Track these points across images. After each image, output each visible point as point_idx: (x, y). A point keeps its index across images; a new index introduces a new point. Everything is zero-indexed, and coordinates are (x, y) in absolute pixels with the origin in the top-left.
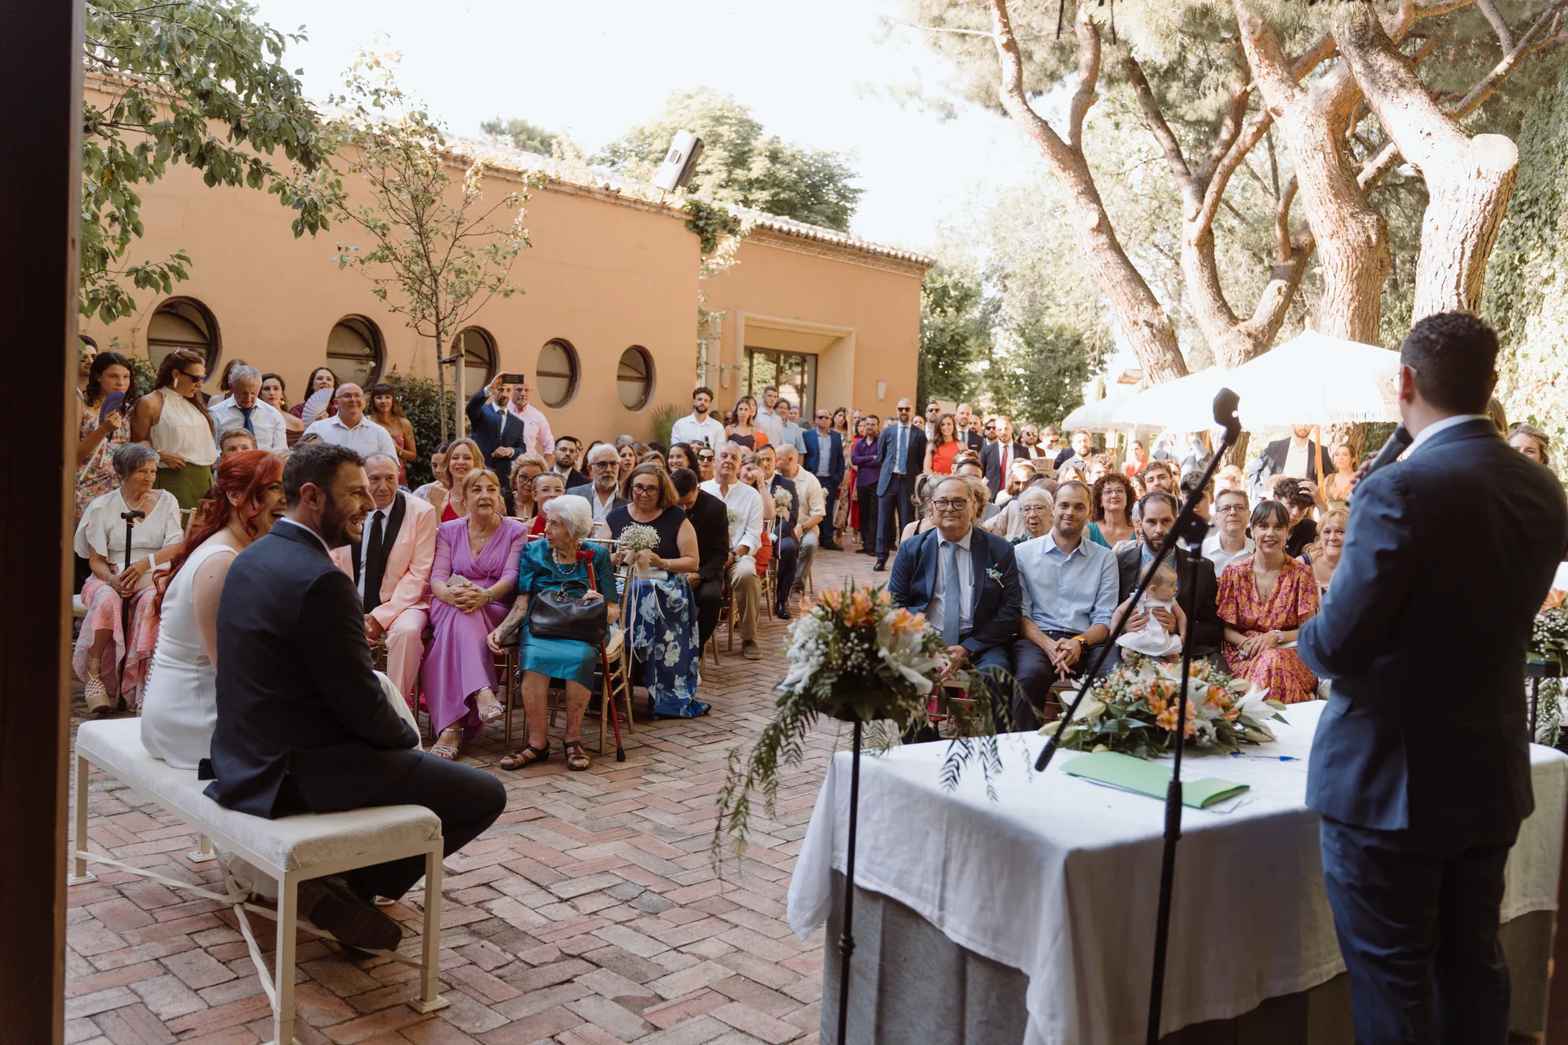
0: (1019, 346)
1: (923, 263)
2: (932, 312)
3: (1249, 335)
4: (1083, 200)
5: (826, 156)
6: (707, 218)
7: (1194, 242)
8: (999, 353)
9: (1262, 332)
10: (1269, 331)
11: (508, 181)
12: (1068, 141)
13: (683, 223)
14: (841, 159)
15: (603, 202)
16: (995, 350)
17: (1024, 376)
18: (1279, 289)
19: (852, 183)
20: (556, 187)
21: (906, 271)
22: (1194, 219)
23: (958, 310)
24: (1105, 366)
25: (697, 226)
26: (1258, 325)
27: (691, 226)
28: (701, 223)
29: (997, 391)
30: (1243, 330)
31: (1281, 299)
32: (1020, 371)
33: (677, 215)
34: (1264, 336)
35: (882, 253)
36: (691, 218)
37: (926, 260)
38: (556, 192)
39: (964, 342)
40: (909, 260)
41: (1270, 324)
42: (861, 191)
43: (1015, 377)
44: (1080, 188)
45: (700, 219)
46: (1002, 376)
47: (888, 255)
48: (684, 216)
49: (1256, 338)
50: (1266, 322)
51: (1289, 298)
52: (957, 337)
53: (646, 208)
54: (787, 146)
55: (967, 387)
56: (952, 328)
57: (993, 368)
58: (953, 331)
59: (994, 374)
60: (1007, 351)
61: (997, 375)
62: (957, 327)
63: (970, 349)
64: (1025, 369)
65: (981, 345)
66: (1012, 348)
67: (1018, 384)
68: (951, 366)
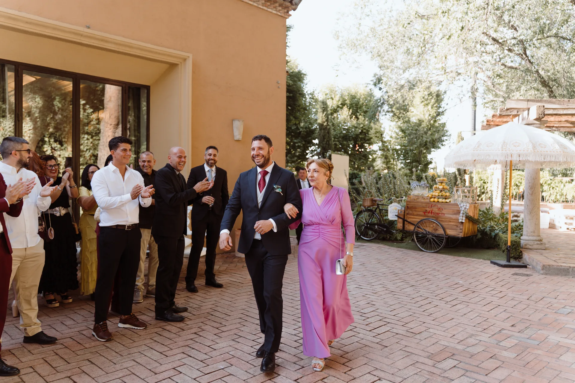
0: (397, 134)
8: (386, 138)
16: (384, 136)
17: (400, 149)
24: (444, 143)
29: (386, 157)
32: (398, 147)
39: (368, 134)
43: (397, 151)
46: (388, 150)
52: (364, 131)
55: (370, 157)
56: (362, 126)
57: (383, 145)
58: (362, 127)
59: (384, 149)
60: (391, 137)
61: (386, 149)
62: (364, 126)
63: (371, 136)
64: (401, 146)
65: (377, 132)
66: (394, 135)
67: (397, 154)
68: (362, 146)
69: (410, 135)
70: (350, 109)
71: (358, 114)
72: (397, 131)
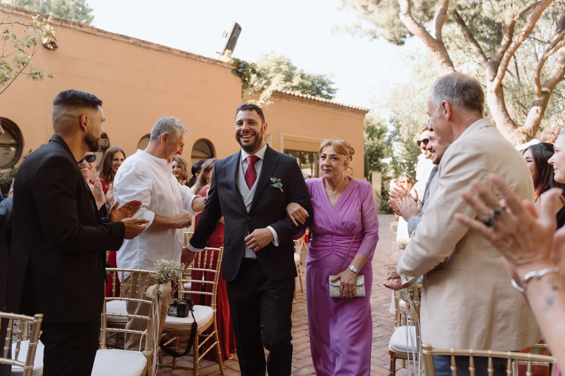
0: (404, 151)
1: (364, 111)
2: (368, 139)
3: (524, 133)
4: (445, 65)
5: (321, 76)
6: (243, 68)
7: (493, 91)
8: (395, 154)
9: (530, 131)
10: (533, 130)
11: (114, 40)
12: (435, 38)
13: (230, 71)
14: (328, 77)
15: (179, 56)
16: (394, 153)
17: (405, 163)
18: (537, 111)
19: (332, 87)
20: (147, 45)
21: (357, 115)
22: (492, 80)
23: (379, 138)
25: (238, 72)
26: (527, 128)
27: (235, 72)
28: (240, 70)
29: (396, 169)
30: (521, 131)
31: (538, 116)
32: (404, 161)
33: (226, 66)
34: (531, 133)
35: (345, 107)
36: (234, 68)
37: (366, 110)
38: (147, 48)
39: (381, 151)
40: (358, 109)
41: (534, 127)
42: (337, 89)
43: (403, 164)
44: (443, 60)
45: (240, 68)
46: (397, 163)
47: (348, 107)
48: (231, 67)
49: (527, 134)
50: (532, 126)
51: (542, 114)
52: (378, 149)
53: (207, 61)
54: (307, 72)
55: (383, 169)
56: (376, 145)
57: (393, 160)
58: (377, 147)
59: (394, 162)
60: (399, 153)
61: (395, 163)
62: (378, 145)
63: (384, 153)
64: (407, 160)
65: (388, 151)
66: (401, 152)
67: (404, 166)
68: (376, 160)
69: (413, 152)
70: (367, 132)
71: (373, 136)
72: (404, 149)
